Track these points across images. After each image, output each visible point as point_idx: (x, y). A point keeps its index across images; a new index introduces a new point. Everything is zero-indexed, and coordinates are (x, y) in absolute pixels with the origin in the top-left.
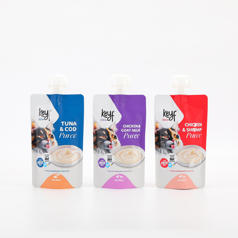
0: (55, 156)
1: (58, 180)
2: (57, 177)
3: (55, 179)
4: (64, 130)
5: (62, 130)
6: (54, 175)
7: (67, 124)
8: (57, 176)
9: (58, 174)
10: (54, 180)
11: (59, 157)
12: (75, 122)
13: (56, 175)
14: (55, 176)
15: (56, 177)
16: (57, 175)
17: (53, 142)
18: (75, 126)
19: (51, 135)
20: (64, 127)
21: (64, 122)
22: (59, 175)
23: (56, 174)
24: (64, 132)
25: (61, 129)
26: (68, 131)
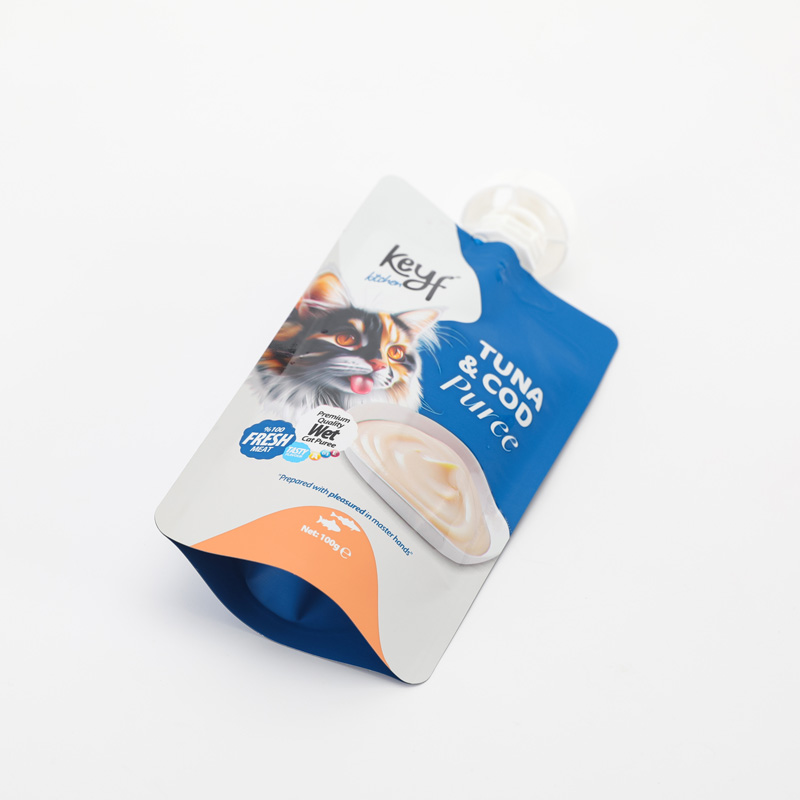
0: (377, 442)
1: (336, 547)
2: (337, 529)
3: (323, 530)
4: (480, 376)
5: (472, 373)
6: (326, 512)
7: (503, 366)
8: (339, 523)
9: (351, 519)
10: (314, 533)
11: (400, 458)
12: (538, 391)
13: (340, 518)
14: (331, 519)
15: (332, 526)
16: (345, 522)
17: (400, 384)
18: (531, 404)
19: (408, 352)
20: (485, 366)
21: (494, 351)
22: (354, 527)
23: (339, 513)
24: (477, 385)
25: (468, 364)
26: (494, 392)
